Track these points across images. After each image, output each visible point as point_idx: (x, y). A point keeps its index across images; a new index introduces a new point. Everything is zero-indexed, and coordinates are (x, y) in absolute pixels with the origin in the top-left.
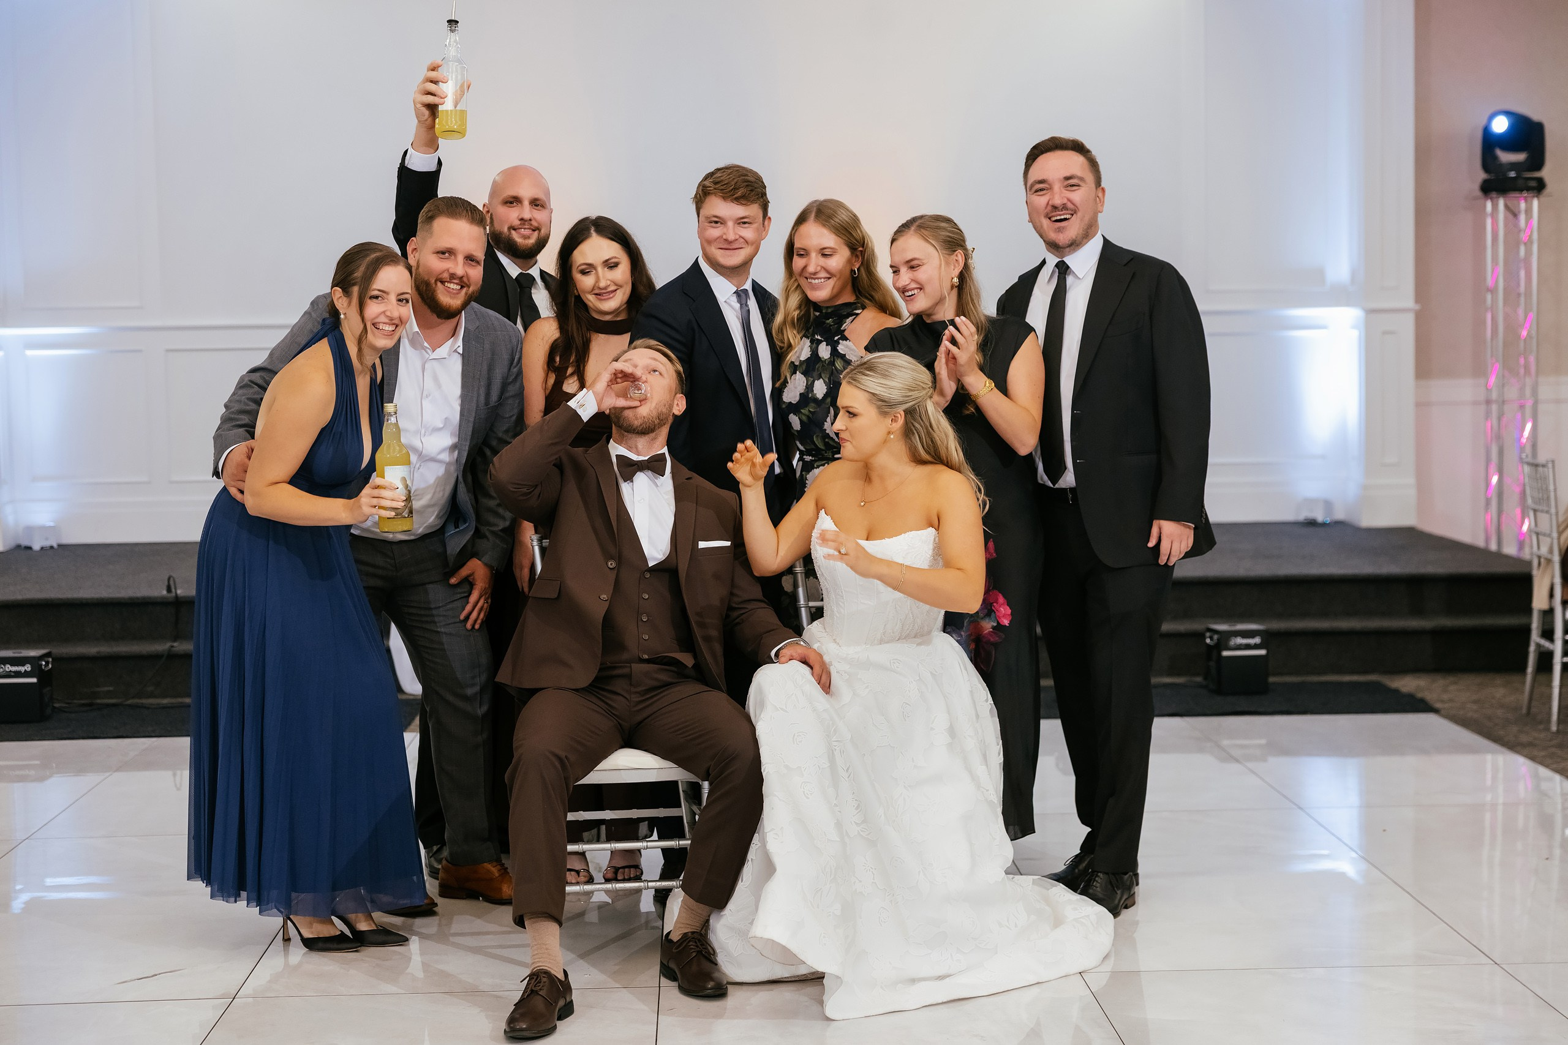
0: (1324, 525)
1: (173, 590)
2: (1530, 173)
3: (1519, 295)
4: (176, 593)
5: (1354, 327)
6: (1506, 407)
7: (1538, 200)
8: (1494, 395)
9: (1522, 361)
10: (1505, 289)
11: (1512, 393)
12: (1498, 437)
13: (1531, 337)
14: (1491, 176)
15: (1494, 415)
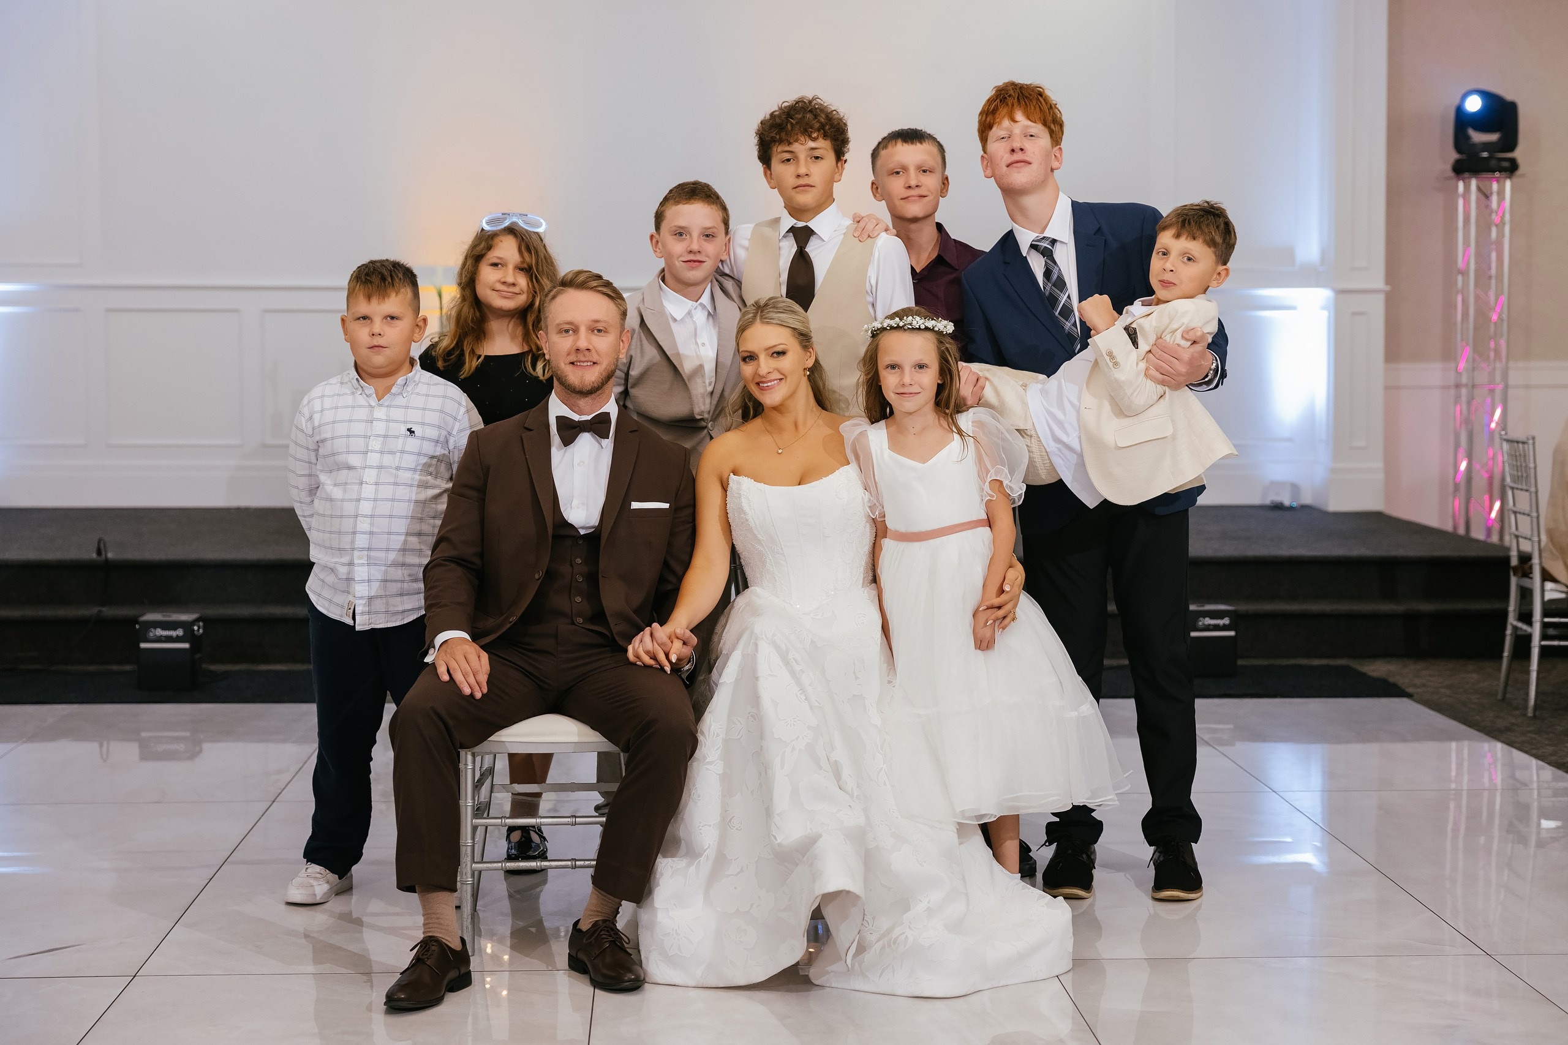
0: (1291, 508)
1: (103, 553)
2: (1503, 153)
3: (1490, 277)
4: (106, 556)
5: (1323, 308)
6: (1477, 391)
7: (1511, 180)
8: (1464, 380)
9: (1492, 345)
10: (1476, 271)
11: (1482, 378)
12: (1468, 422)
13: (1502, 320)
14: (1464, 157)
15: (1464, 399)
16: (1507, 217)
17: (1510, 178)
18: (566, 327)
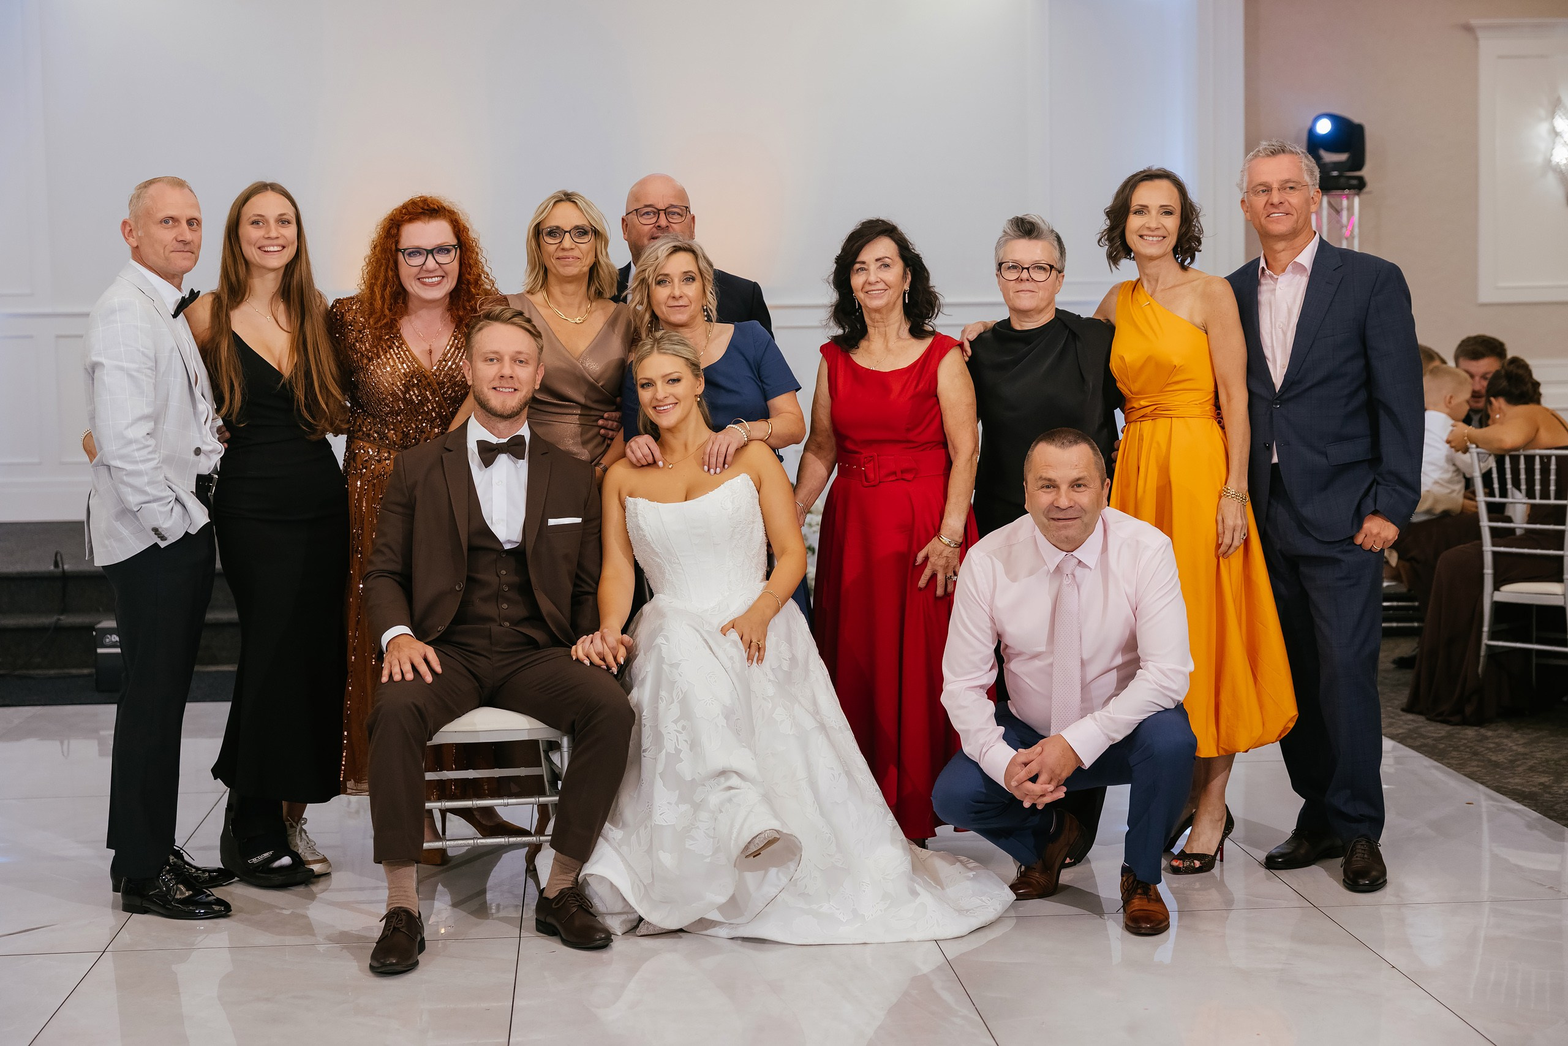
1: (60, 565)
2: (1351, 172)
4: (63, 569)
7: (1359, 197)
16: (1356, 231)
17: (1358, 194)
18: (492, 356)
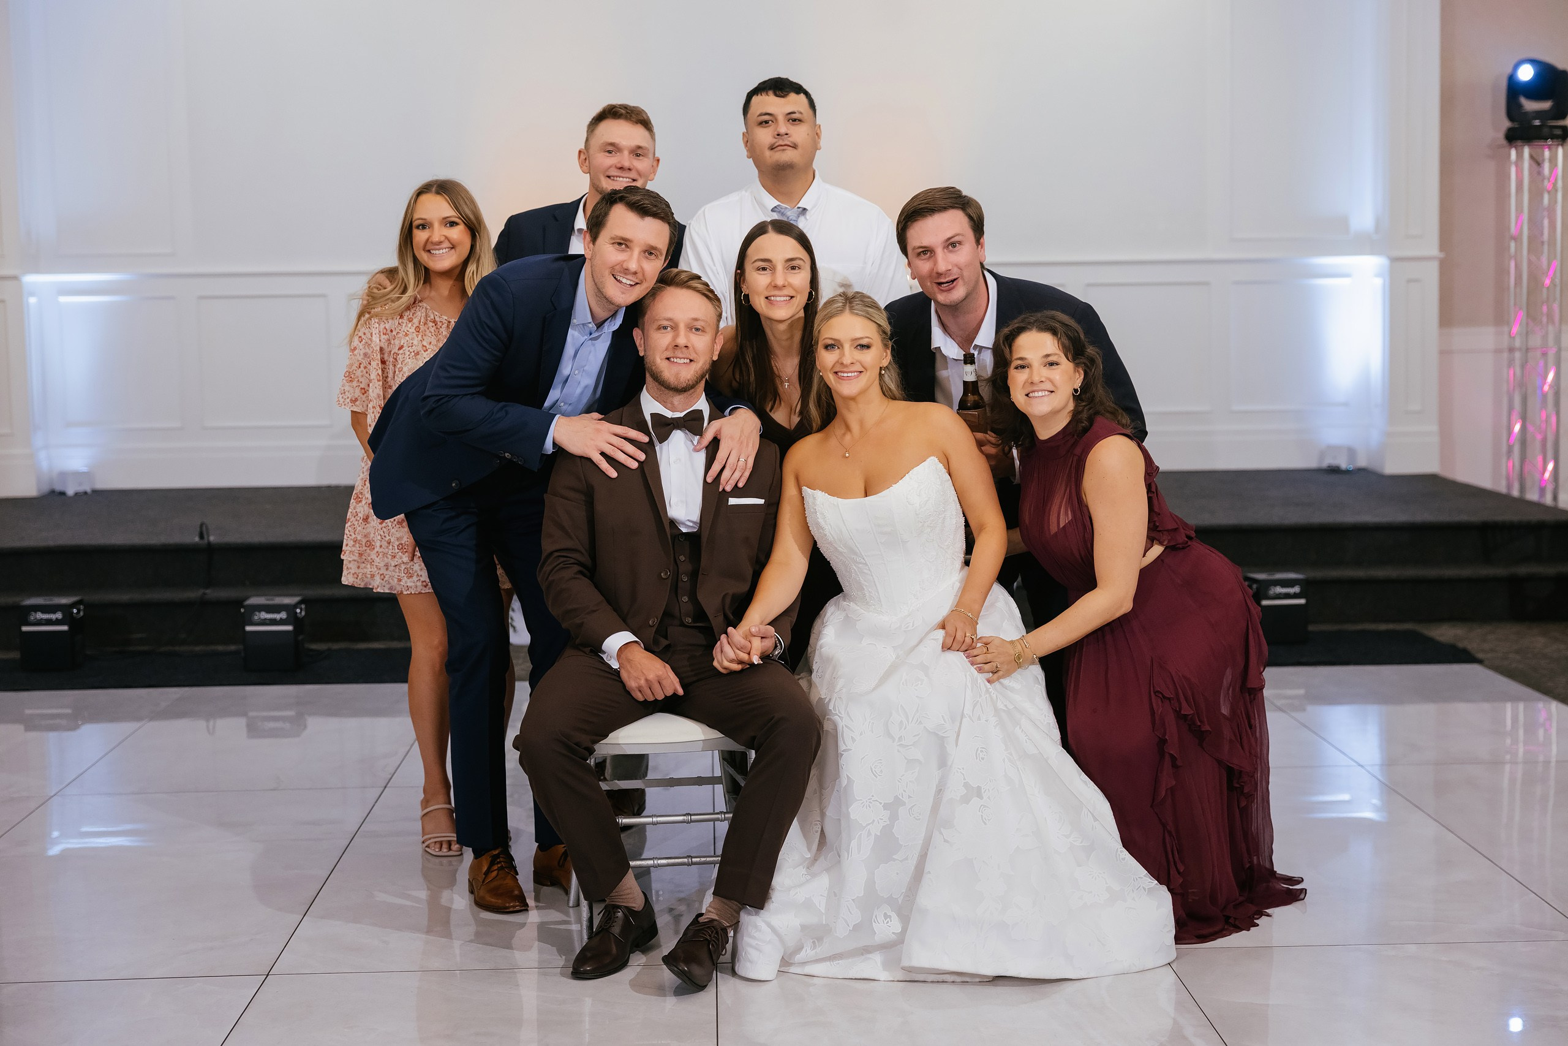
0: (1347, 472)
1: (206, 537)
2: (1554, 121)
3: (1543, 243)
4: (208, 540)
5: (1378, 275)
6: (1530, 354)
7: (1563, 148)
8: (1517, 343)
9: (1545, 309)
10: (1530, 238)
11: (1536, 341)
12: (1522, 385)
13: (1555, 285)
14: (1516, 125)
15: (1518, 363)
16: (1560, 184)
17: (1562, 145)
18: (665, 323)
